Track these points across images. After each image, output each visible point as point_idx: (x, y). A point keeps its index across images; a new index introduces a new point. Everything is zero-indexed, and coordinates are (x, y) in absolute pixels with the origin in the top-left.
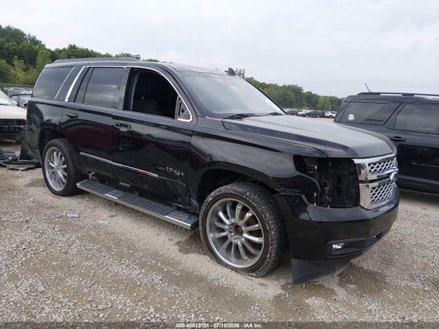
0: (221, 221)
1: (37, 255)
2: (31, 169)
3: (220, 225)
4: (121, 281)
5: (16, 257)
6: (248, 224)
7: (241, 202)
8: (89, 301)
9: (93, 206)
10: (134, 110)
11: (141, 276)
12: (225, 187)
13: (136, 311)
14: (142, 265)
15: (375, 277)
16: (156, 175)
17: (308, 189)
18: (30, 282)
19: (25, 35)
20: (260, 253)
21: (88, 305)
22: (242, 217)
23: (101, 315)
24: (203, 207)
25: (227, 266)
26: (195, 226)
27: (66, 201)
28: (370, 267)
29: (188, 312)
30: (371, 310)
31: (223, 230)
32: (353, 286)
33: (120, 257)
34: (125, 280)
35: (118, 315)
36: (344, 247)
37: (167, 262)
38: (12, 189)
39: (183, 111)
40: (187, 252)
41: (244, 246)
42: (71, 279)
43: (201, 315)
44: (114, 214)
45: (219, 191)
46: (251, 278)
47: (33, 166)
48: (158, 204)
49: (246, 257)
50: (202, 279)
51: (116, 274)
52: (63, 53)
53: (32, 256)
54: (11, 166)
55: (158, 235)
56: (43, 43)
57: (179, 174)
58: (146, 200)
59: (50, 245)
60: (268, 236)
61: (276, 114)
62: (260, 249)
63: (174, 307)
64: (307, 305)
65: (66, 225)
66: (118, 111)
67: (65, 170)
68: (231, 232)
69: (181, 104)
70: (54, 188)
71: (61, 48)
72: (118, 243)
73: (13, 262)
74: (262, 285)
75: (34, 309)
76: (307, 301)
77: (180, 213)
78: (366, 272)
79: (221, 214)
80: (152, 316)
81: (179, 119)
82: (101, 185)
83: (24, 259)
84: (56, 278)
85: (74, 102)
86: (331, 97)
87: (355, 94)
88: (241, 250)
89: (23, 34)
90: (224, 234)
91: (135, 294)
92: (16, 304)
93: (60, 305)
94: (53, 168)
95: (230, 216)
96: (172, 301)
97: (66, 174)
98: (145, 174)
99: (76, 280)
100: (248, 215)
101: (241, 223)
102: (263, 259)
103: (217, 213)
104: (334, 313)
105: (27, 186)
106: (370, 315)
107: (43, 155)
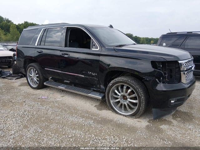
0: (116, 94)
1: (33, 116)
2: (19, 78)
3: (116, 96)
4: (75, 124)
5: (24, 118)
6: (129, 94)
7: (126, 85)
8: (64, 134)
9: (52, 93)
10: (69, 47)
11: (83, 122)
12: (118, 78)
13: (86, 137)
14: (83, 117)
15: (188, 114)
16: (83, 76)
17: (159, 76)
18: (34, 128)
19: (3, 18)
20: (137, 108)
21: (64, 136)
22: (126, 92)
23: (71, 140)
24: (107, 89)
25: (121, 114)
26: (104, 97)
27: (39, 91)
28: (184, 110)
29: (110, 135)
30: (190, 129)
31: (117, 98)
32: (179, 119)
33: (71, 114)
34: (77, 124)
35: (79, 139)
36: (175, 102)
37: (93, 115)
38: (13, 88)
39: (94, 45)
40: (101, 110)
41: (128, 105)
42: (52, 125)
43: (116, 136)
44: (63, 95)
45: (115, 81)
46: (133, 119)
47: (19, 77)
48: (84, 89)
49: (129, 110)
50: (111, 121)
51: (72, 122)
52: (22, 25)
53: (32, 116)
54: (10, 78)
55: (86, 103)
56: (12, 22)
57: (94, 75)
58: (78, 88)
59: (38, 111)
60: (140, 99)
61: (135, 44)
62: (137, 106)
63: (102, 134)
64: (161, 128)
65: (43, 102)
66: (62, 48)
67: (37, 77)
68: (121, 99)
69: (93, 42)
70: (33, 86)
71: (21, 23)
72: (69, 108)
73: (23, 120)
74: (138, 121)
75: (39, 140)
76: (161, 127)
77: (95, 93)
78: (183, 112)
79: (116, 91)
80: (94, 138)
81: (93, 49)
82: (56, 83)
83: (28, 118)
84: (45, 125)
85: (40, 45)
86: (146, 38)
87: (165, 34)
88: (127, 107)
89: (2, 18)
90: (117, 100)
91: (83, 130)
92: (30, 138)
93: (51, 137)
94: (32, 77)
95: (120, 92)
96: (101, 131)
97: (38, 79)
98: (78, 76)
99: (55, 125)
100: (129, 91)
101: (126, 94)
102: (138, 110)
103: (114, 91)
104: (174, 131)
105: (19, 86)
106: (190, 130)
107: (26, 71)
